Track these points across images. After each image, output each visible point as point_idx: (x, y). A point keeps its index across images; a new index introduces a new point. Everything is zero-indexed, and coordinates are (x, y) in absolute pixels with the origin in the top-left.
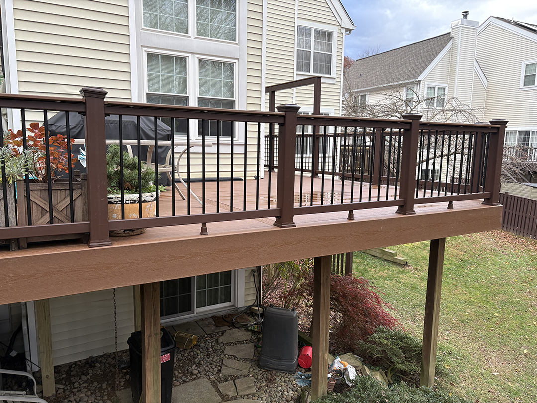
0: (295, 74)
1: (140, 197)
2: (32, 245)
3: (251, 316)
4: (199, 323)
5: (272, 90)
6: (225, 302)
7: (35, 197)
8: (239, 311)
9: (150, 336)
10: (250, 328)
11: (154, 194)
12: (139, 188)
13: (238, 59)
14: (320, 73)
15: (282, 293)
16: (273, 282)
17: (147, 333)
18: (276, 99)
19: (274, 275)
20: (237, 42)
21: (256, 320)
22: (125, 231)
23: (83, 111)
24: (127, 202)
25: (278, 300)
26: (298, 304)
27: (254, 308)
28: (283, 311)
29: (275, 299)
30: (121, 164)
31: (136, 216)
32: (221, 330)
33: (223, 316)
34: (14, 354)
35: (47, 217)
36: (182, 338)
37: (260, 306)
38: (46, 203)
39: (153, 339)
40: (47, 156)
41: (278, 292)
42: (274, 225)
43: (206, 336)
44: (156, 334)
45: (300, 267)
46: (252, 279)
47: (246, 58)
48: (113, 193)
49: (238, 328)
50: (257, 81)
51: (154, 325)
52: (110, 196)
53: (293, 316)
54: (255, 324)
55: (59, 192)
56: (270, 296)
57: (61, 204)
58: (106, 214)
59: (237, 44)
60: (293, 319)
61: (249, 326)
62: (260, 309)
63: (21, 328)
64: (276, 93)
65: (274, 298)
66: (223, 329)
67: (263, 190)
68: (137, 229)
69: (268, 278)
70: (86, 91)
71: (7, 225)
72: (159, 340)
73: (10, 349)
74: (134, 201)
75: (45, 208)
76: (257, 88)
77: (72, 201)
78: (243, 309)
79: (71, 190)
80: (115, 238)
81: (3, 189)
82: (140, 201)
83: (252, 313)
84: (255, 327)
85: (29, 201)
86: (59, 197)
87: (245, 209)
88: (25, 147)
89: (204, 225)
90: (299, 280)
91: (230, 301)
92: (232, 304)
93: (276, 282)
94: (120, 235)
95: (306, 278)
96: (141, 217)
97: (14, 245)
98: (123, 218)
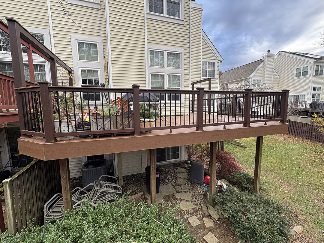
0: (201, 78)
1: (150, 120)
2: (118, 136)
4: (168, 165)
5: (193, 84)
6: (177, 159)
7: (119, 120)
9: (153, 168)
10: (186, 168)
11: (154, 119)
12: (149, 117)
13: (181, 74)
14: (210, 77)
15: (198, 156)
16: (194, 153)
19: (194, 150)
20: (181, 68)
21: (188, 165)
22: (145, 131)
23: (133, 92)
24: (146, 122)
25: (196, 159)
26: (203, 160)
27: (187, 161)
28: (198, 163)
30: (144, 110)
31: (149, 127)
33: (176, 163)
34: (111, 171)
35: (122, 127)
36: (162, 170)
37: (189, 160)
38: (121, 122)
40: (122, 107)
41: (196, 156)
42: (196, 130)
43: (171, 170)
44: (155, 168)
45: (204, 147)
46: (186, 151)
47: (184, 73)
49: (182, 168)
50: (188, 81)
51: (154, 165)
52: (141, 120)
54: (188, 167)
55: (125, 118)
57: (126, 122)
58: (139, 125)
60: (202, 165)
63: (113, 163)
64: (195, 85)
65: (194, 158)
66: (176, 168)
67: (192, 119)
68: (149, 131)
69: (192, 151)
71: (111, 129)
73: (110, 170)
74: (148, 122)
75: (121, 124)
76: (188, 83)
77: (129, 121)
78: (183, 161)
79: (129, 118)
80: (142, 134)
81: (110, 118)
82: (150, 122)
83: (187, 163)
85: (117, 121)
86: (125, 120)
87: (185, 125)
88: (116, 105)
89: (171, 130)
90: (204, 152)
92: (180, 159)
94: (144, 133)
96: (150, 127)
97: (112, 135)
98: (145, 127)
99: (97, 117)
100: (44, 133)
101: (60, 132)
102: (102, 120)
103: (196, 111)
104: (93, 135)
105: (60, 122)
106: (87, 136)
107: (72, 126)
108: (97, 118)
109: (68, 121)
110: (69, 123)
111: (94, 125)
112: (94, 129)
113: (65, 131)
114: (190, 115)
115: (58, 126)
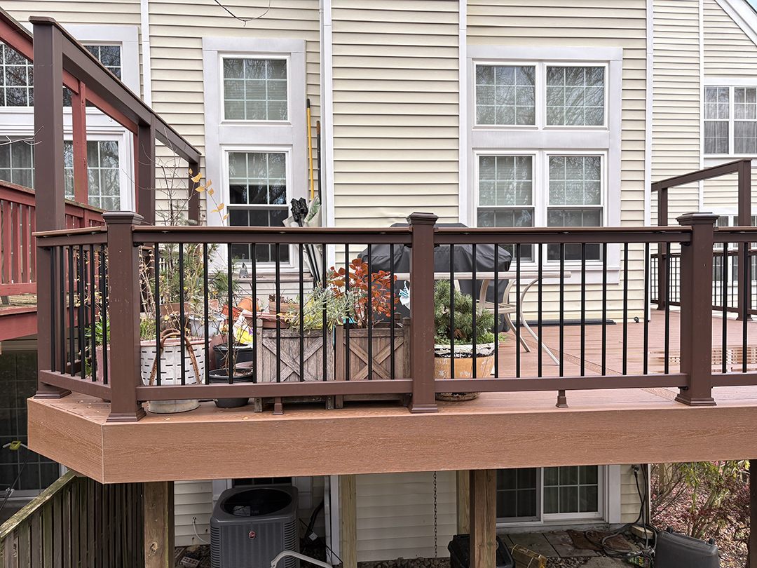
0: (702, 159)
1: (474, 349)
2: (350, 404)
3: (633, 541)
4: (548, 536)
5: (662, 188)
6: (588, 511)
7: (355, 346)
8: (612, 528)
9: (481, 545)
10: (631, 560)
11: (492, 345)
12: (472, 336)
13: (607, 149)
14: (746, 152)
15: (688, 510)
16: (670, 491)
17: (477, 540)
18: (669, 198)
19: (672, 479)
20: (606, 125)
21: (641, 549)
22: (453, 394)
23: (410, 242)
24: (457, 355)
25: (679, 522)
26: (717, 533)
27: (637, 528)
28: (692, 542)
29: (675, 519)
30: (451, 306)
31: (468, 375)
32: (582, 555)
33: (585, 532)
34: (313, 537)
35: (365, 371)
36: (522, 555)
37: (647, 526)
38: (365, 353)
39: (486, 552)
40: (370, 295)
41: (679, 506)
42: (676, 399)
43: (559, 559)
44: (490, 544)
45: (721, 471)
46: (633, 481)
47: (619, 146)
48: (440, 343)
49: (611, 556)
50: (638, 177)
51: (487, 530)
52: (437, 346)
53: (710, 553)
54: (641, 555)
55: (379, 339)
56: (664, 512)
57: (381, 355)
58: (432, 369)
59: (606, 129)
60: (709, 557)
61: (630, 557)
62: (648, 531)
63: (322, 505)
64: (670, 191)
65: (671, 517)
66: (587, 553)
67: (656, 342)
68: (469, 393)
69: (662, 481)
70: (414, 219)
71: (325, 379)
72: (493, 554)
73: (310, 531)
74: (466, 355)
75: (363, 359)
76: (638, 187)
77: (393, 351)
78: (618, 527)
79: (393, 338)
80: (441, 402)
81: (323, 337)
82: (474, 355)
83: (635, 536)
84: (641, 561)
85: (348, 350)
86: (378, 346)
87: (625, 372)
88: (347, 288)
89: (562, 393)
90: (719, 492)
91: (597, 511)
92: (601, 516)
93: (674, 491)
94: (447, 398)
95: (732, 491)
96: (474, 376)
97: (329, 404)
98: (452, 377)
99: (278, 334)
100: (108, 386)
101: (155, 382)
102: (295, 345)
103: (675, 304)
104: (263, 398)
105: (160, 347)
106: (242, 404)
107: (194, 363)
108: (278, 338)
109: (182, 346)
110: (187, 354)
111: (267, 363)
112: (267, 379)
113: (171, 383)
114: (646, 321)
115: (152, 363)
